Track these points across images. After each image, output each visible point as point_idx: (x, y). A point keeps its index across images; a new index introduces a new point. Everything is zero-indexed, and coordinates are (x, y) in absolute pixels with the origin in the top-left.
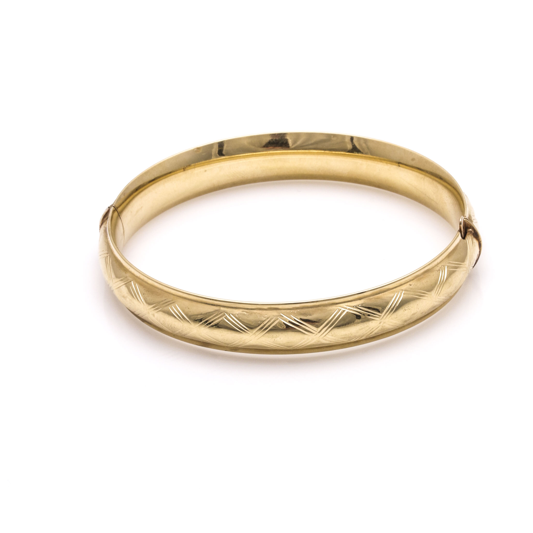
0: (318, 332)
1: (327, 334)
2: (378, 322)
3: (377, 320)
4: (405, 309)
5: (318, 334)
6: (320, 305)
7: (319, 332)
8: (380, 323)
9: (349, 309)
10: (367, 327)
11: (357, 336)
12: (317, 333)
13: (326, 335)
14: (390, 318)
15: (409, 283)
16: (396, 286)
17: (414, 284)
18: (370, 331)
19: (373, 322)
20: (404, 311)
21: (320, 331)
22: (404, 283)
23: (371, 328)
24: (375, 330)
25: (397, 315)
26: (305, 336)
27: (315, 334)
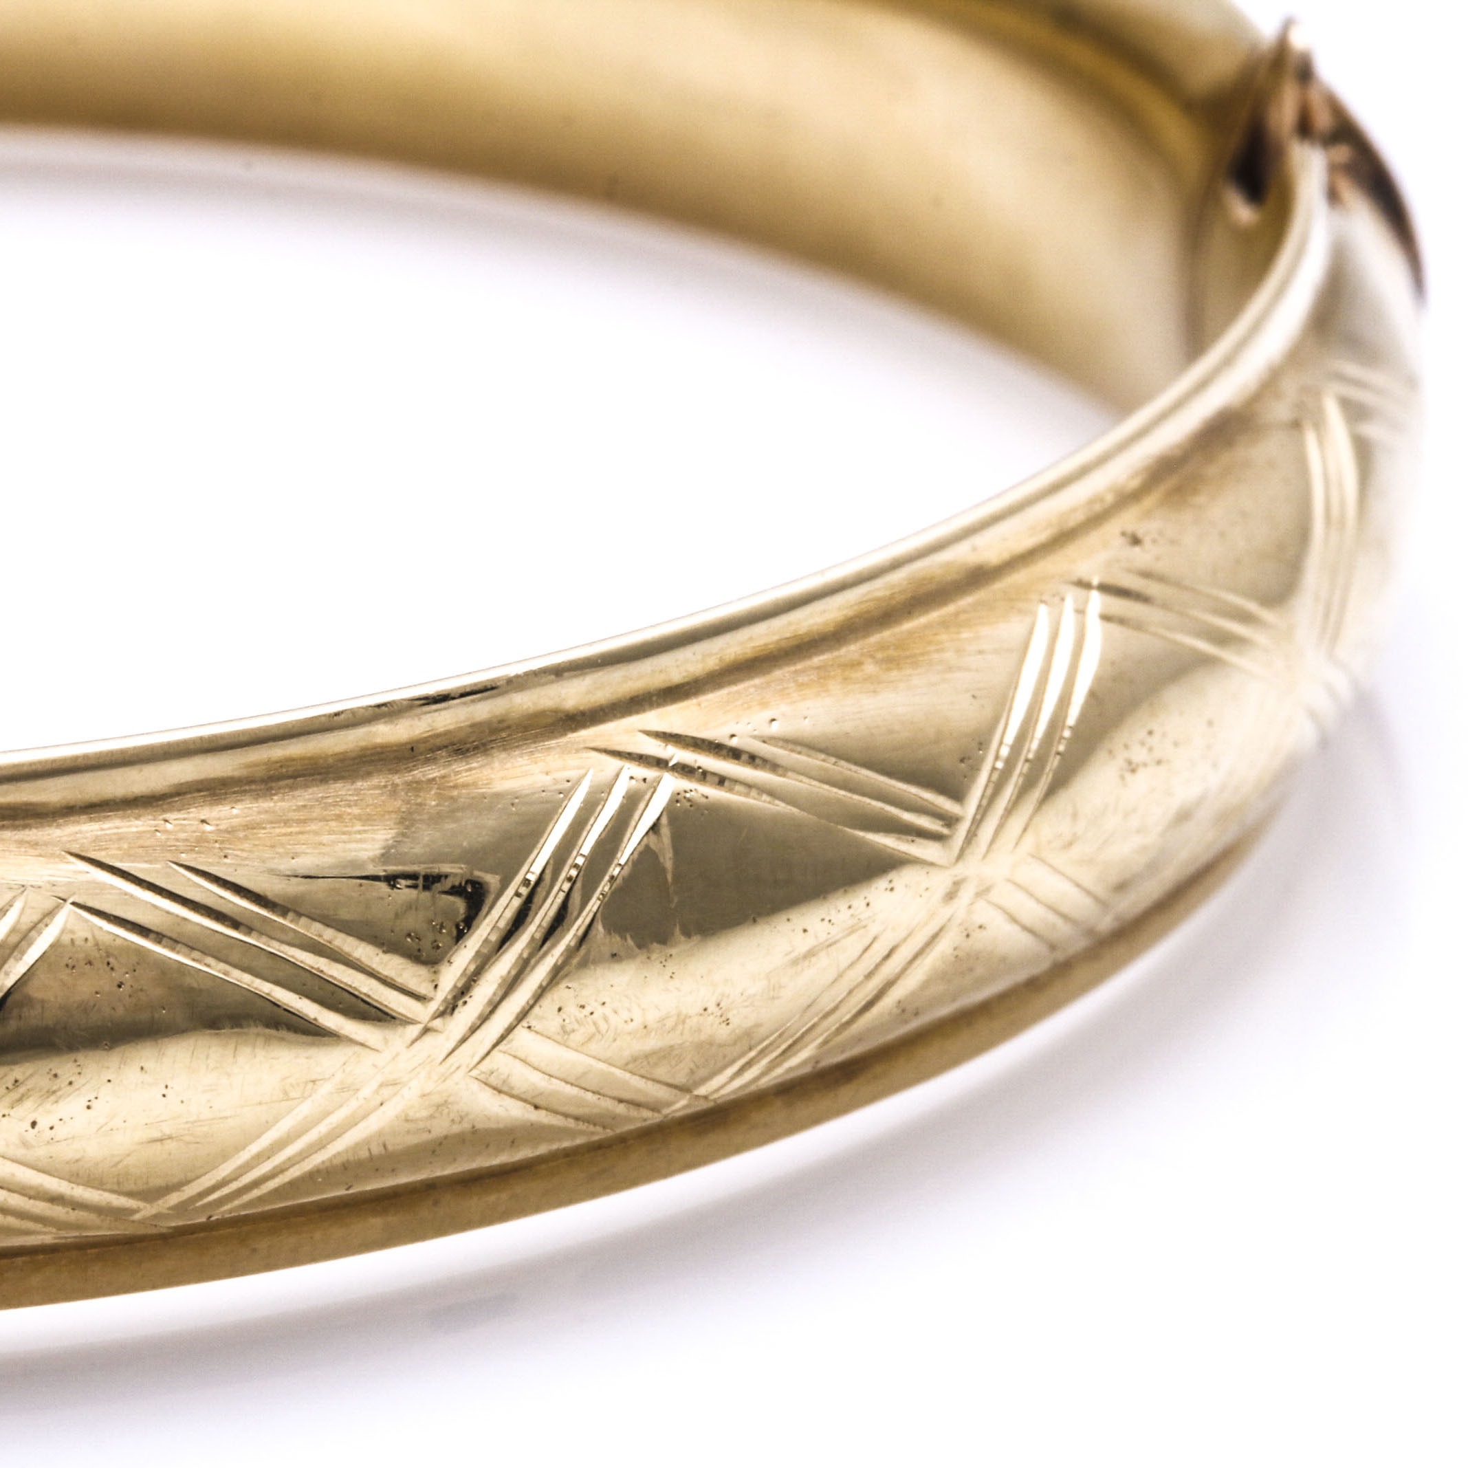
0: (434, 1006)
1: (523, 1015)
2: (940, 881)
3: (932, 864)
4: (1130, 763)
5: (437, 1023)
6: (425, 740)
7: (450, 1008)
8: (950, 896)
9: (685, 770)
10: (852, 930)
11: (763, 1031)
12: (435, 1017)
13: (510, 1029)
14: (1029, 841)
15: (1113, 529)
16: (1028, 543)
17: (1161, 533)
18: (869, 976)
19: (904, 878)
20: (1122, 778)
21: (463, 992)
22: (1080, 517)
23: (880, 950)
24: (904, 970)
25: (1075, 816)
26: (325, 1060)
27: (413, 1031)
